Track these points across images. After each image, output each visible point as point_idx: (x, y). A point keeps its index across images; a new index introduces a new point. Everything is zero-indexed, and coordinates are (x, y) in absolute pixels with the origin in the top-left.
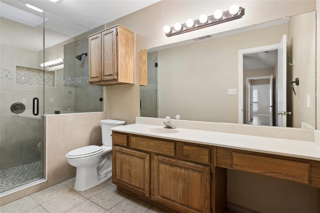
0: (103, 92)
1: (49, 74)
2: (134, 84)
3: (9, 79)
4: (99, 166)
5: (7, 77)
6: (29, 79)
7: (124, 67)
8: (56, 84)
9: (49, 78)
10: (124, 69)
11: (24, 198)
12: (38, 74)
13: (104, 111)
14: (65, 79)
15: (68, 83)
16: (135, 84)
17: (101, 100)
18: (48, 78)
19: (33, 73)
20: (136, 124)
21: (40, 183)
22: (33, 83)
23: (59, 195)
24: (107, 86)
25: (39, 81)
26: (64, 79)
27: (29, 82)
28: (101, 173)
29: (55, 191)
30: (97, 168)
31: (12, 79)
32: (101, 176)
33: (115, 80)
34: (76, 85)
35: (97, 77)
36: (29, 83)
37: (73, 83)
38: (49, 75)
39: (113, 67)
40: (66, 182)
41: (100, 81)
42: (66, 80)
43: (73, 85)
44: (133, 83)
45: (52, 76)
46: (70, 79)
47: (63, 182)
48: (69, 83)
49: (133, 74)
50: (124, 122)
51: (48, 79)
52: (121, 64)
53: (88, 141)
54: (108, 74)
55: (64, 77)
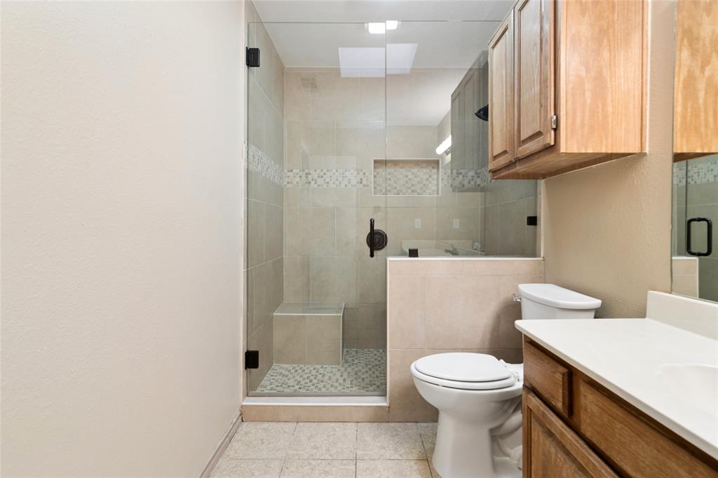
0: (539, 196)
1: (430, 168)
2: (642, 155)
3: (364, 186)
4: (500, 426)
5: (361, 183)
6: (395, 182)
7: (588, 94)
8: (442, 187)
9: (430, 176)
10: (589, 101)
11: (348, 424)
12: (410, 171)
13: (540, 256)
14: (461, 173)
15: (466, 183)
16: (647, 150)
17: (533, 221)
18: (428, 177)
19: (401, 170)
20: (646, 319)
21: (377, 406)
22: (401, 191)
23: (397, 456)
24: (548, 178)
25: (413, 185)
26: (457, 174)
27: (395, 188)
28: (512, 449)
29: (397, 440)
30: (491, 431)
31: (368, 186)
32: (508, 458)
33: (551, 148)
34: (484, 187)
35: (505, 152)
36: (395, 191)
37: (478, 183)
38: (431, 171)
39: (541, 106)
40: (427, 427)
41: (511, 165)
42: (463, 176)
43: (479, 185)
44: (637, 150)
45: (435, 170)
46: (471, 173)
47: (422, 424)
48: (469, 183)
49: (638, 112)
50: (596, 303)
51: (428, 180)
52: (570, 86)
53: (488, 336)
54: (530, 133)
55: (458, 170)
